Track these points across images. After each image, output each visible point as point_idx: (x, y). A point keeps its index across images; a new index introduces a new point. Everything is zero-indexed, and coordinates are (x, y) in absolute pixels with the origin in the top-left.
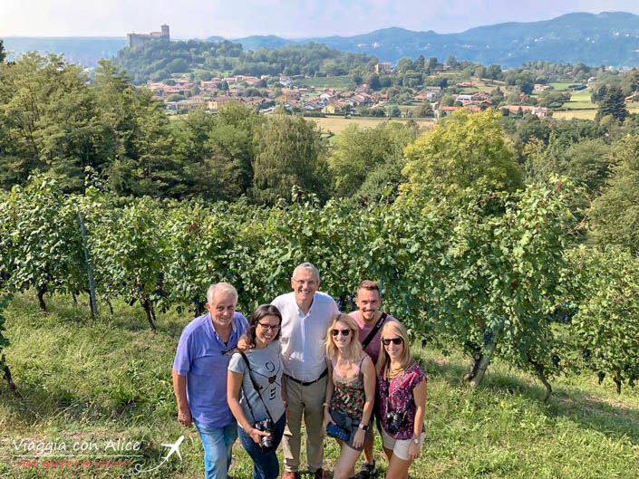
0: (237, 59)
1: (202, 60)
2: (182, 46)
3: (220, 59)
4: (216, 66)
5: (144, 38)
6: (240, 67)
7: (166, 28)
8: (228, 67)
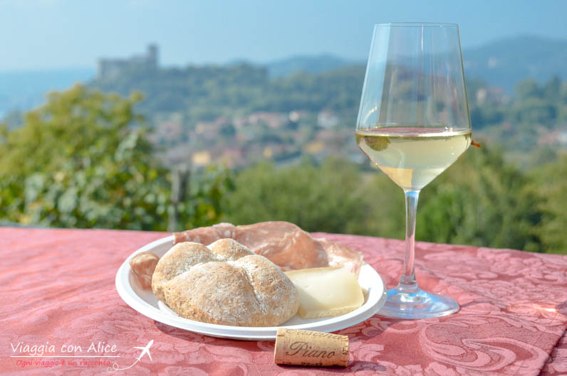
0: (257, 90)
1: (204, 94)
2: (175, 73)
3: (232, 90)
4: (225, 101)
5: (121, 64)
6: (261, 101)
7: (153, 49)
8: (243, 101)
